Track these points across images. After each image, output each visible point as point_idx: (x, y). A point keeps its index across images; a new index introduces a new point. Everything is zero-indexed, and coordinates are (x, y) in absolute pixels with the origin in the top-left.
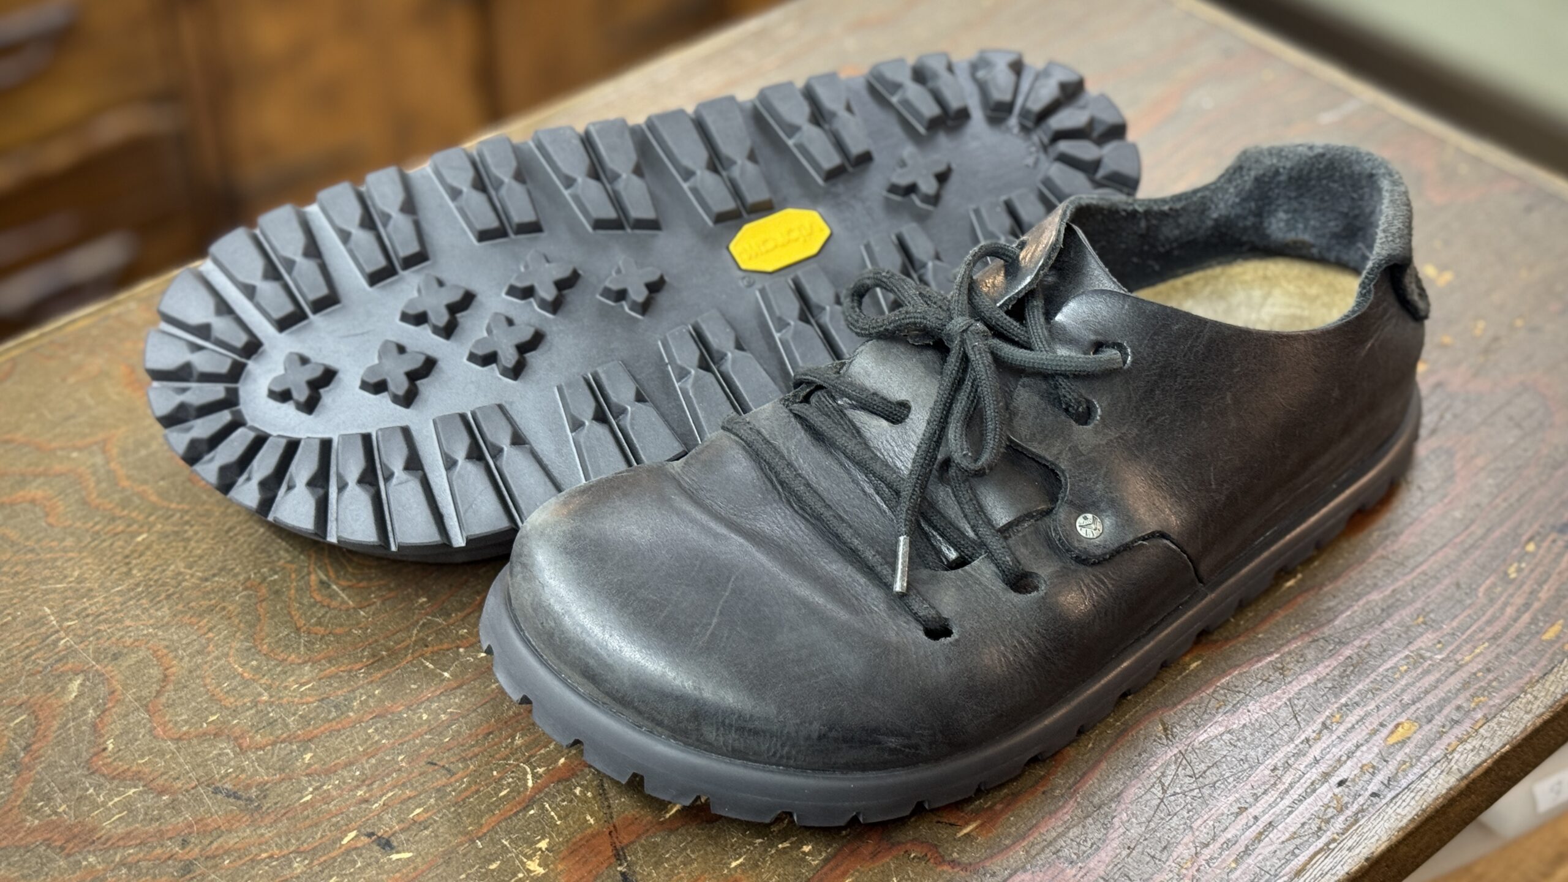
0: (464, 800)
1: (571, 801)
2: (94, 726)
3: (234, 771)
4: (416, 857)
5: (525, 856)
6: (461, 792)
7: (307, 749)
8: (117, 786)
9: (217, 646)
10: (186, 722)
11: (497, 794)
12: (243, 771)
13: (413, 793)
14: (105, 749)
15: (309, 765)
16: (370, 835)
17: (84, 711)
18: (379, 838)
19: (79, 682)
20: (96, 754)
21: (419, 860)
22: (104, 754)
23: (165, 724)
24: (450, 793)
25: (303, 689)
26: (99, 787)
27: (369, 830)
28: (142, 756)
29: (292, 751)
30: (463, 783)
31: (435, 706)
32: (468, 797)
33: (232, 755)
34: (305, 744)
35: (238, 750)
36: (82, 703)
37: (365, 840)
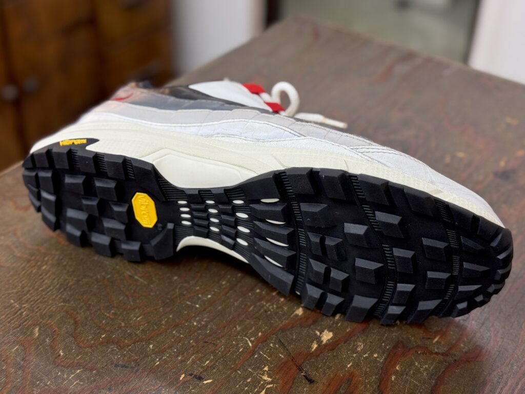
0: (225, 355)
1: (271, 349)
2: (51, 347)
3: (121, 357)
4: (214, 381)
5: (260, 374)
6: (222, 352)
7: (150, 344)
8: (71, 370)
9: (94, 306)
10: (92, 339)
11: (238, 351)
12: (125, 356)
13: (203, 355)
14: (60, 355)
15: (153, 350)
16: (191, 375)
17: (44, 341)
18: (195, 376)
19: (37, 329)
20: (56, 358)
21: (216, 382)
22: (60, 357)
23: (83, 342)
24: (218, 353)
25: (138, 319)
26: (63, 372)
27: (190, 373)
28: (78, 356)
29: (143, 345)
30: (222, 348)
31: (197, 319)
32: (226, 354)
33: (118, 350)
34: (148, 341)
35: (119, 347)
36: (42, 337)
37: (189, 378)
